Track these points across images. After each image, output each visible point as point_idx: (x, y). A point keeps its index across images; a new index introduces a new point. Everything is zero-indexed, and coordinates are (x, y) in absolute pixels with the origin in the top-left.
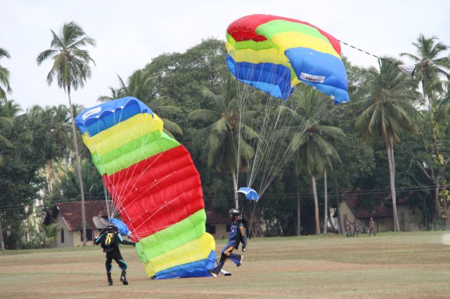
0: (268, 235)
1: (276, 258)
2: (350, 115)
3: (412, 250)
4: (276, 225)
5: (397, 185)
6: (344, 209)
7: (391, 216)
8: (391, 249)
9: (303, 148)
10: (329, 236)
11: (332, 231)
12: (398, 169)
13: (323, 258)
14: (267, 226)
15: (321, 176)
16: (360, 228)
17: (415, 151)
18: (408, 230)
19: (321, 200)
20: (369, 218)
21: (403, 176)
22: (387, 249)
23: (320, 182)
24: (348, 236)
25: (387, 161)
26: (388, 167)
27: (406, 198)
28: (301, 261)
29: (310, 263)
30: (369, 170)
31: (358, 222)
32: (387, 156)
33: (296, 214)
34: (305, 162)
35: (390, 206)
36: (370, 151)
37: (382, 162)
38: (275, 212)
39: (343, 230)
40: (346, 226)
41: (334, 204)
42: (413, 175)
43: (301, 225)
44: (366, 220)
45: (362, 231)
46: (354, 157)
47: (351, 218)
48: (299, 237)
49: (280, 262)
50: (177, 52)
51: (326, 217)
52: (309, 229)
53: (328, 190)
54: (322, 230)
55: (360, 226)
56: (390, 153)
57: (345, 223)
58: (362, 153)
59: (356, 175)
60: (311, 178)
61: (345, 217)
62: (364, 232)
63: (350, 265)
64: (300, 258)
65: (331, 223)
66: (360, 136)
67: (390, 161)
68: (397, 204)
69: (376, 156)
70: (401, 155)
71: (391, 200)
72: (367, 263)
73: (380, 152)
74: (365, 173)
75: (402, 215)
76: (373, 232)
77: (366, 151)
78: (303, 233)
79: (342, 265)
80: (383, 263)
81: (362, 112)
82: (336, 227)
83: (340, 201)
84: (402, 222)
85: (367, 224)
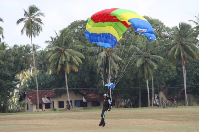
0: (125, 107)
1: (129, 118)
2: (165, 50)
3: (194, 115)
4: (129, 102)
5: (187, 84)
6: (162, 95)
7: (184, 99)
8: (184, 114)
9: (142, 65)
10: (154, 108)
11: (156, 105)
12: (187, 76)
13: (152, 118)
14: (125, 103)
15: (150, 79)
16: (169, 104)
17: (196, 67)
18: (192, 105)
19: (151, 91)
20: (174, 99)
21: (190, 79)
22: (182, 114)
23: (150, 82)
24: (163, 108)
25: (182, 72)
26: (183, 75)
27: (191, 90)
28: (141, 120)
29: (145, 120)
30: (173, 76)
31: (168, 101)
32: (182, 70)
33: (138, 97)
34: (143, 72)
35: (184, 94)
36: (174, 67)
37: (180, 73)
38: (128, 96)
39: (161, 105)
40: (162, 103)
41: (157, 92)
42: (195, 79)
43: (141, 102)
44: (172, 100)
45: (170, 105)
46: (167, 70)
47: (165, 99)
48: (140, 108)
49: (131, 120)
50: (82, 20)
51: (153, 98)
52: (145, 104)
53: (154, 86)
54: (151, 105)
55: (169, 103)
56: (184, 68)
57: (162, 101)
58: (170, 68)
59: (167, 79)
60: (146, 80)
61: (162, 99)
62: (171, 106)
63: (164, 122)
64: (140, 118)
65: (155, 102)
66: (169, 61)
67: (184, 72)
68: (187, 93)
69: (177, 70)
70: (189, 69)
71: (184, 91)
72: (172, 121)
73: (179, 68)
74: (172, 78)
75: (189, 98)
76: (176, 106)
77: (172, 67)
78: (142, 106)
79: (161, 122)
80: (180, 121)
81: (171, 48)
82: (158, 104)
83: (160, 91)
84: (189, 101)
85: (173, 102)
